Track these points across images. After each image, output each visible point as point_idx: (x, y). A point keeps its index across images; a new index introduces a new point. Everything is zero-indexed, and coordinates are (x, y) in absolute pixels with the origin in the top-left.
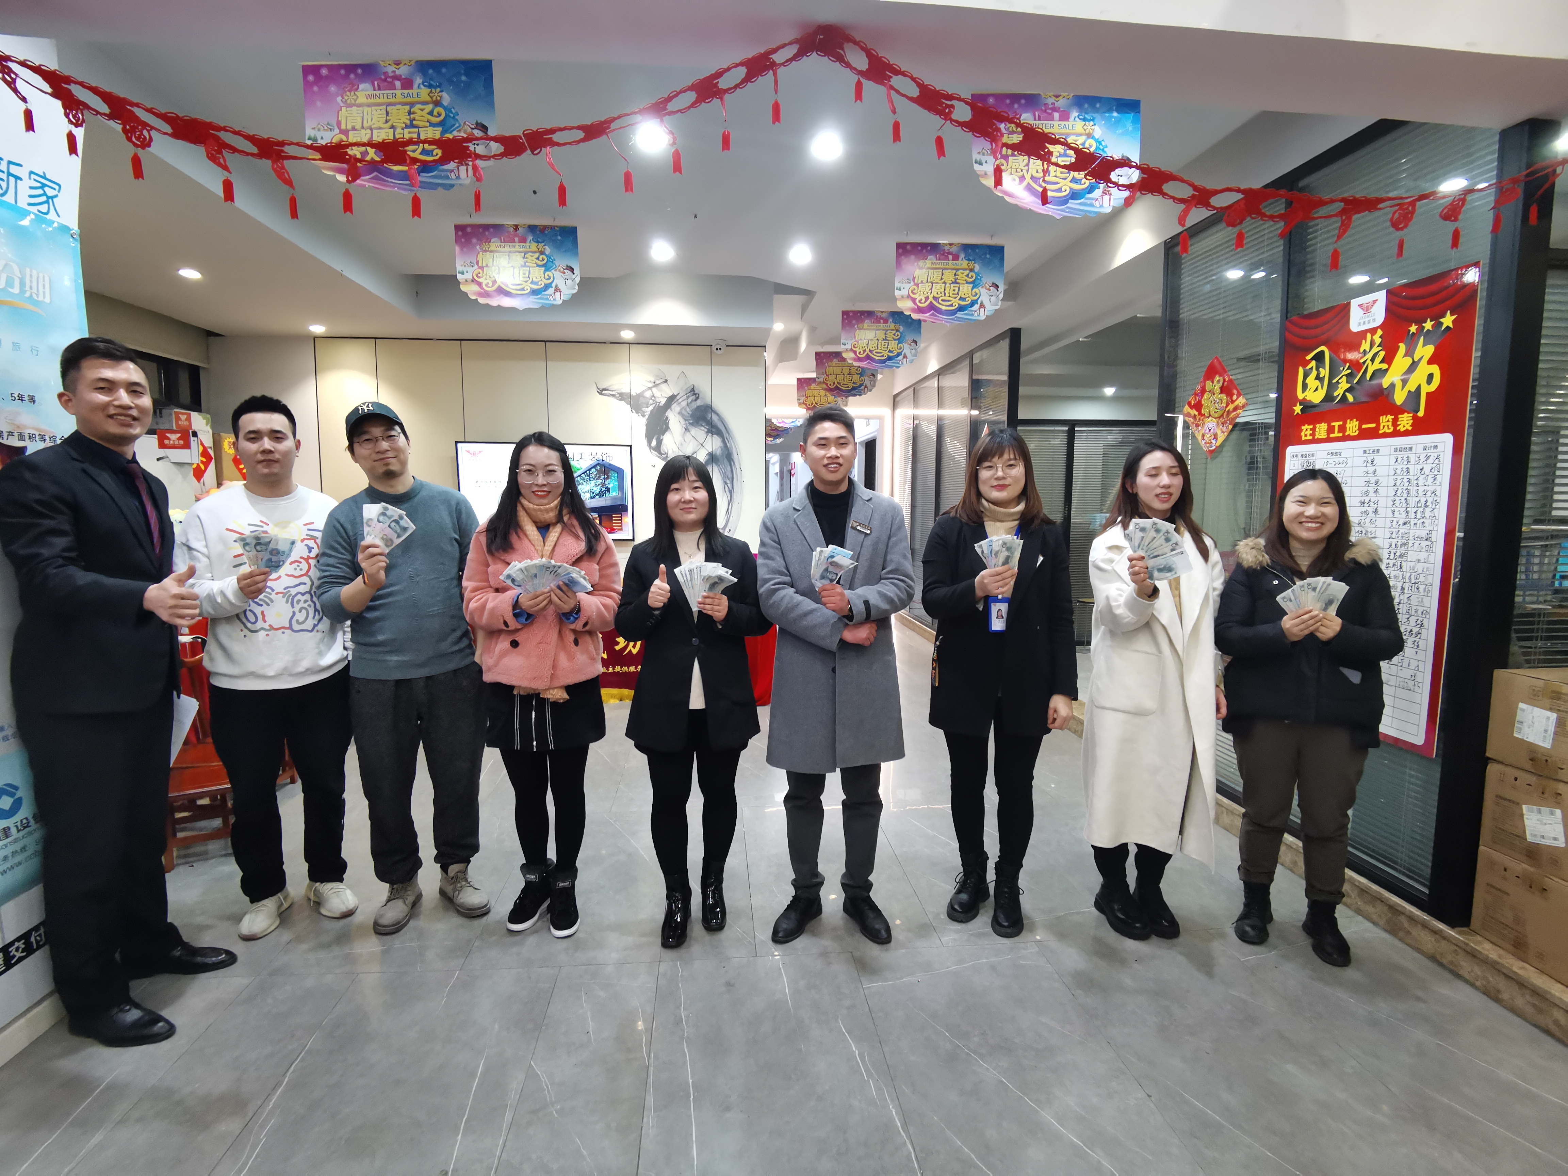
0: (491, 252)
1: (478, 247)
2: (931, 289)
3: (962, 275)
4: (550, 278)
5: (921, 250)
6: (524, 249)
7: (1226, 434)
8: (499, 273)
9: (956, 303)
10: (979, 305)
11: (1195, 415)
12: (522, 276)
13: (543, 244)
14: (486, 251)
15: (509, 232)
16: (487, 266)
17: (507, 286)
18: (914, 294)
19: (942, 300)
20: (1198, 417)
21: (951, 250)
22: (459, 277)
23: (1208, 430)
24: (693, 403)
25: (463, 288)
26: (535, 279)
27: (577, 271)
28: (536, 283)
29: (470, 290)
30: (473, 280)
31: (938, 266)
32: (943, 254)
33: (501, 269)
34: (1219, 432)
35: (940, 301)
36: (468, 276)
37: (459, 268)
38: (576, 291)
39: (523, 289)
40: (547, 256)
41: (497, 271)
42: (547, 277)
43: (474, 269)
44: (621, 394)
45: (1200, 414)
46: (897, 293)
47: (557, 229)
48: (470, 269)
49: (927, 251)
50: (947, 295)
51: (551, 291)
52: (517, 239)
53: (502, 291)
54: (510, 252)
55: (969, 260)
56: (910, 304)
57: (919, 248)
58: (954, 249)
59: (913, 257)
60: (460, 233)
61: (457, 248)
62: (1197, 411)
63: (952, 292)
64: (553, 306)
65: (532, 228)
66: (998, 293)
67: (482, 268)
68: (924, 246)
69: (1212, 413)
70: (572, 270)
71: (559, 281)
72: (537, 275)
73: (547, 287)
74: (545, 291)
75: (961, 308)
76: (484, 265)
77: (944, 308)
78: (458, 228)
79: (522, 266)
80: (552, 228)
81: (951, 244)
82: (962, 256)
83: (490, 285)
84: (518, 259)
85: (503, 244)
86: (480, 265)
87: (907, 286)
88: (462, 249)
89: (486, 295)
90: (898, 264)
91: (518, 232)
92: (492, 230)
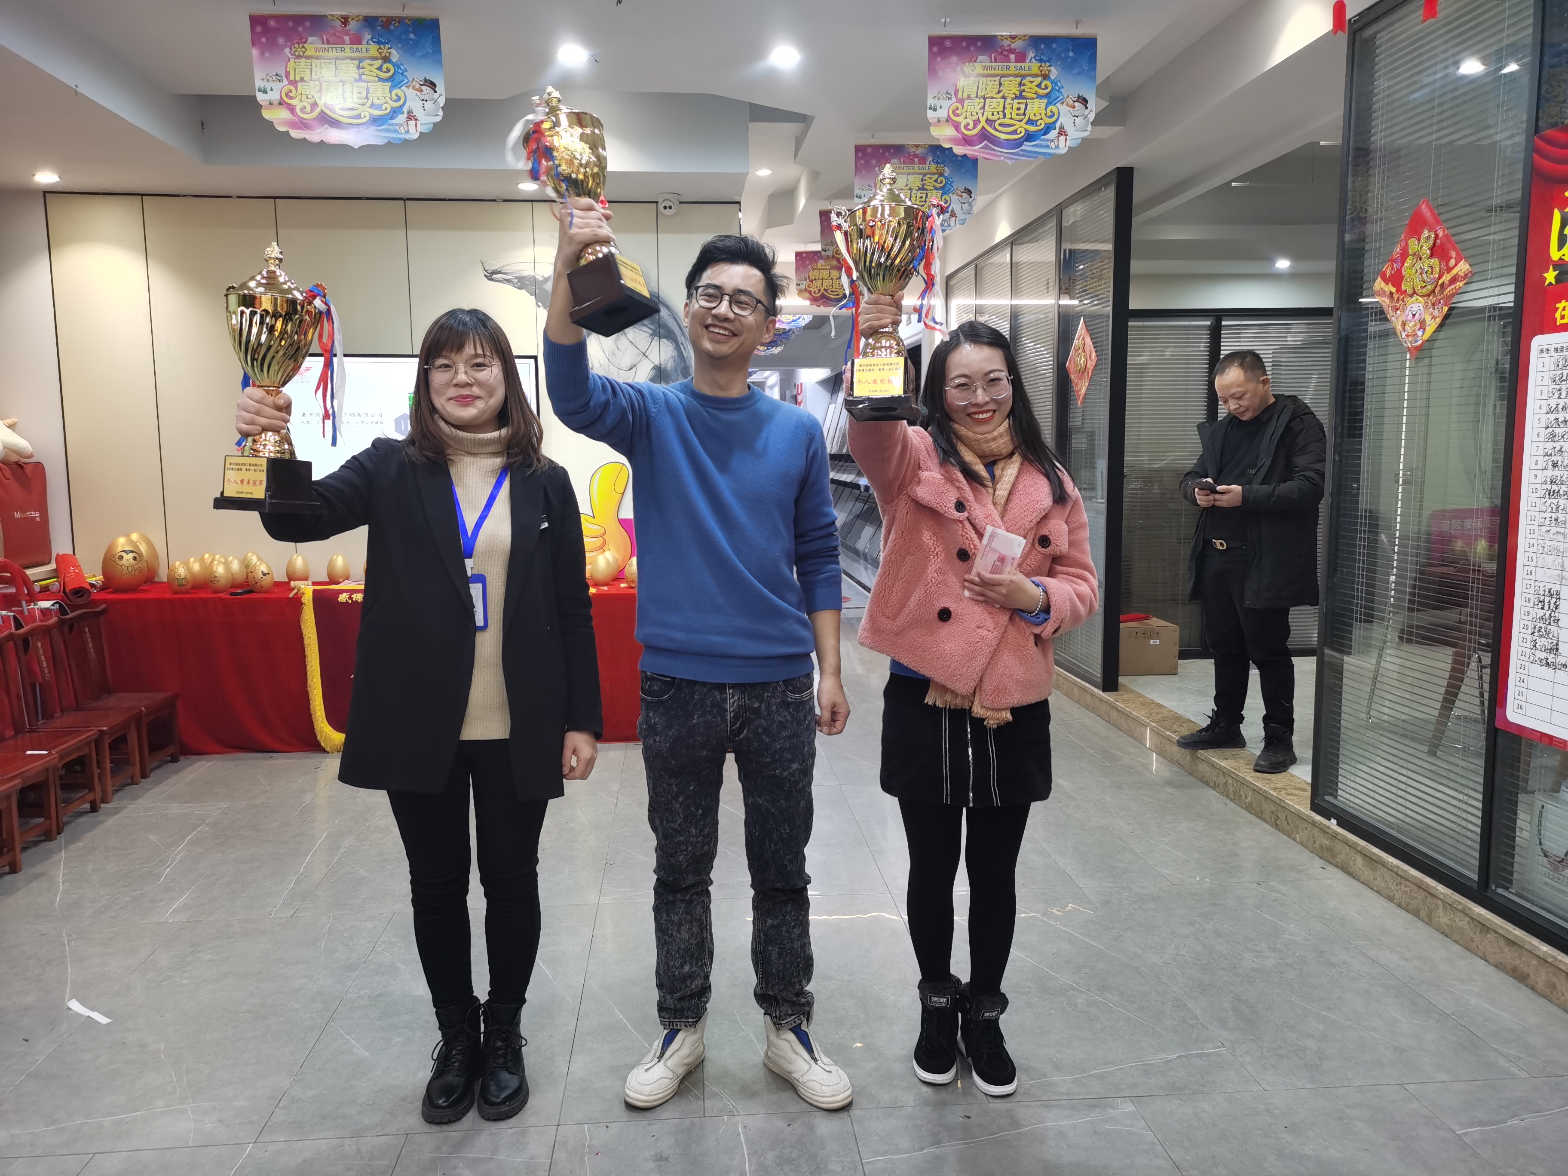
0: (309, 57)
1: (287, 50)
2: (983, 108)
3: (1031, 86)
4: (399, 99)
5: (967, 48)
6: (358, 54)
7: (1438, 320)
8: (320, 91)
9: (1022, 128)
10: (1057, 131)
11: (1391, 293)
12: (356, 95)
13: (387, 46)
14: (299, 57)
15: (333, 27)
16: (302, 80)
17: (334, 113)
18: (958, 115)
19: (1000, 125)
20: (1395, 296)
21: (1013, 46)
22: (260, 97)
23: (1411, 316)
25: (267, 114)
26: (376, 102)
27: (440, 88)
28: (379, 107)
29: (277, 117)
30: (281, 103)
31: (993, 72)
32: (1001, 53)
33: (324, 85)
34: (1428, 319)
35: (997, 127)
36: (274, 96)
37: (259, 83)
38: (439, 119)
39: (358, 117)
40: (394, 65)
41: (318, 88)
42: (394, 97)
43: (281, 84)
44: (521, 279)
45: (1399, 290)
46: (930, 114)
47: (409, 23)
48: (277, 86)
49: (977, 48)
50: (1008, 115)
51: (401, 118)
52: (347, 39)
53: (326, 120)
54: (337, 59)
55: (1041, 61)
56: (950, 131)
57: (964, 44)
58: (1018, 45)
59: (954, 59)
60: (258, 29)
61: (255, 52)
62: (1394, 286)
63: (1015, 111)
64: (406, 142)
65: (370, 22)
66: (1087, 111)
67: (294, 83)
68: (971, 40)
69: (1417, 289)
70: (433, 85)
71: (413, 103)
72: (380, 94)
73: (395, 112)
74: (391, 119)
75: (1029, 137)
76: (298, 78)
77: (1003, 137)
78: (256, 20)
79: (356, 80)
80: (401, 20)
81: (1013, 37)
82: (1031, 54)
83: (308, 109)
84: (349, 70)
85: (326, 46)
86: (292, 78)
87: (946, 104)
88: (262, 54)
89: (303, 125)
90: (932, 70)
91: (348, 27)
92: (308, 24)
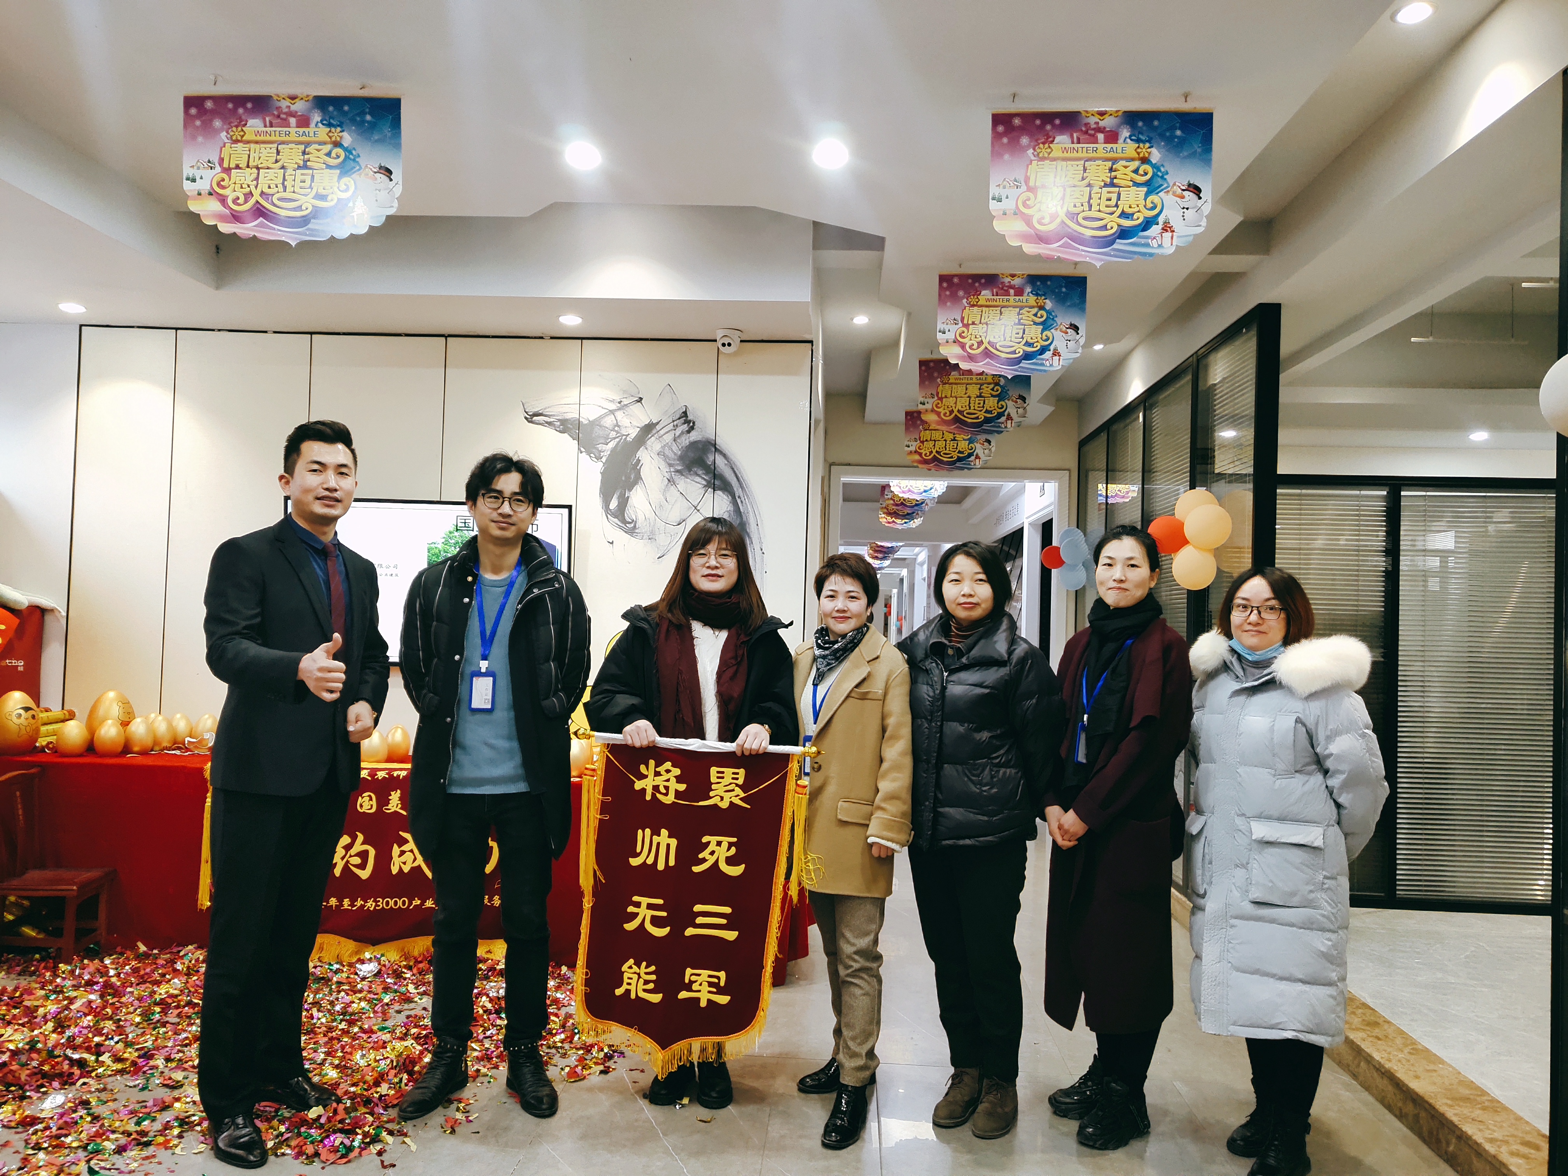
0: (248, 142)
1: (224, 133)
2: (1063, 198)
3: (1125, 172)
4: (348, 189)
5: (1041, 127)
6: (304, 138)
9: (1114, 223)
10: (1160, 226)
12: (298, 184)
13: (340, 129)
14: (236, 141)
15: (281, 109)
16: (237, 167)
17: (271, 204)
18: (1029, 207)
19: (1085, 219)
21: (1101, 123)
22: (187, 186)
24: (683, 438)
25: (194, 206)
26: (321, 191)
27: (397, 175)
28: (324, 198)
29: (206, 209)
30: (211, 193)
31: (1075, 155)
32: (1086, 133)
35: (1081, 221)
36: (204, 185)
37: (187, 171)
38: (393, 211)
39: (299, 208)
40: (346, 149)
42: (343, 187)
43: (213, 172)
44: (563, 422)
46: (993, 205)
47: (367, 103)
48: (208, 174)
49: (1054, 126)
50: (1095, 207)
52: (293, 121)
53: (262, 212)
54: (280, 143)
55: (1138, 141)
56: (1019, 226)
57: (1038, 122)
58: (1108, 122)
59: (1026, 140)
60: (193, 111)
61: (186, 137)
63: (1104, 202)
65: (323, 102)
66: (1200, 203)
67: (228, 170)
68: (1047, 117)
70: (388, 173)
71: (364, 194)
72: (327, 183)
75: (1124, 234)
76: (232, 165)
77: (1089, 233)
78: (190, 102)
79: (299, 168)
80: (357, 100)
81: (1102, 114)
82: (1125, 133)
83: (242, 200)
84: (293, 156)
85: (269, 129)
86: (226, 165)
87: (1014, 193)
88: (194, 139)
89: (234, 218)
90: (997, 155)
91: (296, 108)
92: (251, 105)
